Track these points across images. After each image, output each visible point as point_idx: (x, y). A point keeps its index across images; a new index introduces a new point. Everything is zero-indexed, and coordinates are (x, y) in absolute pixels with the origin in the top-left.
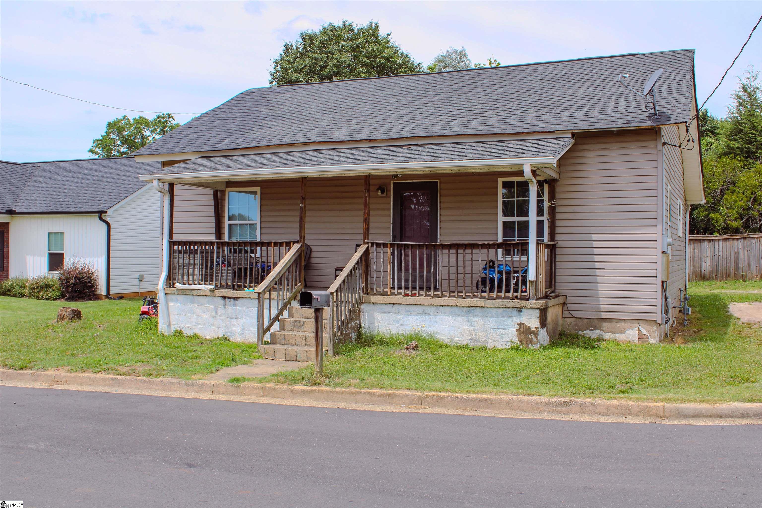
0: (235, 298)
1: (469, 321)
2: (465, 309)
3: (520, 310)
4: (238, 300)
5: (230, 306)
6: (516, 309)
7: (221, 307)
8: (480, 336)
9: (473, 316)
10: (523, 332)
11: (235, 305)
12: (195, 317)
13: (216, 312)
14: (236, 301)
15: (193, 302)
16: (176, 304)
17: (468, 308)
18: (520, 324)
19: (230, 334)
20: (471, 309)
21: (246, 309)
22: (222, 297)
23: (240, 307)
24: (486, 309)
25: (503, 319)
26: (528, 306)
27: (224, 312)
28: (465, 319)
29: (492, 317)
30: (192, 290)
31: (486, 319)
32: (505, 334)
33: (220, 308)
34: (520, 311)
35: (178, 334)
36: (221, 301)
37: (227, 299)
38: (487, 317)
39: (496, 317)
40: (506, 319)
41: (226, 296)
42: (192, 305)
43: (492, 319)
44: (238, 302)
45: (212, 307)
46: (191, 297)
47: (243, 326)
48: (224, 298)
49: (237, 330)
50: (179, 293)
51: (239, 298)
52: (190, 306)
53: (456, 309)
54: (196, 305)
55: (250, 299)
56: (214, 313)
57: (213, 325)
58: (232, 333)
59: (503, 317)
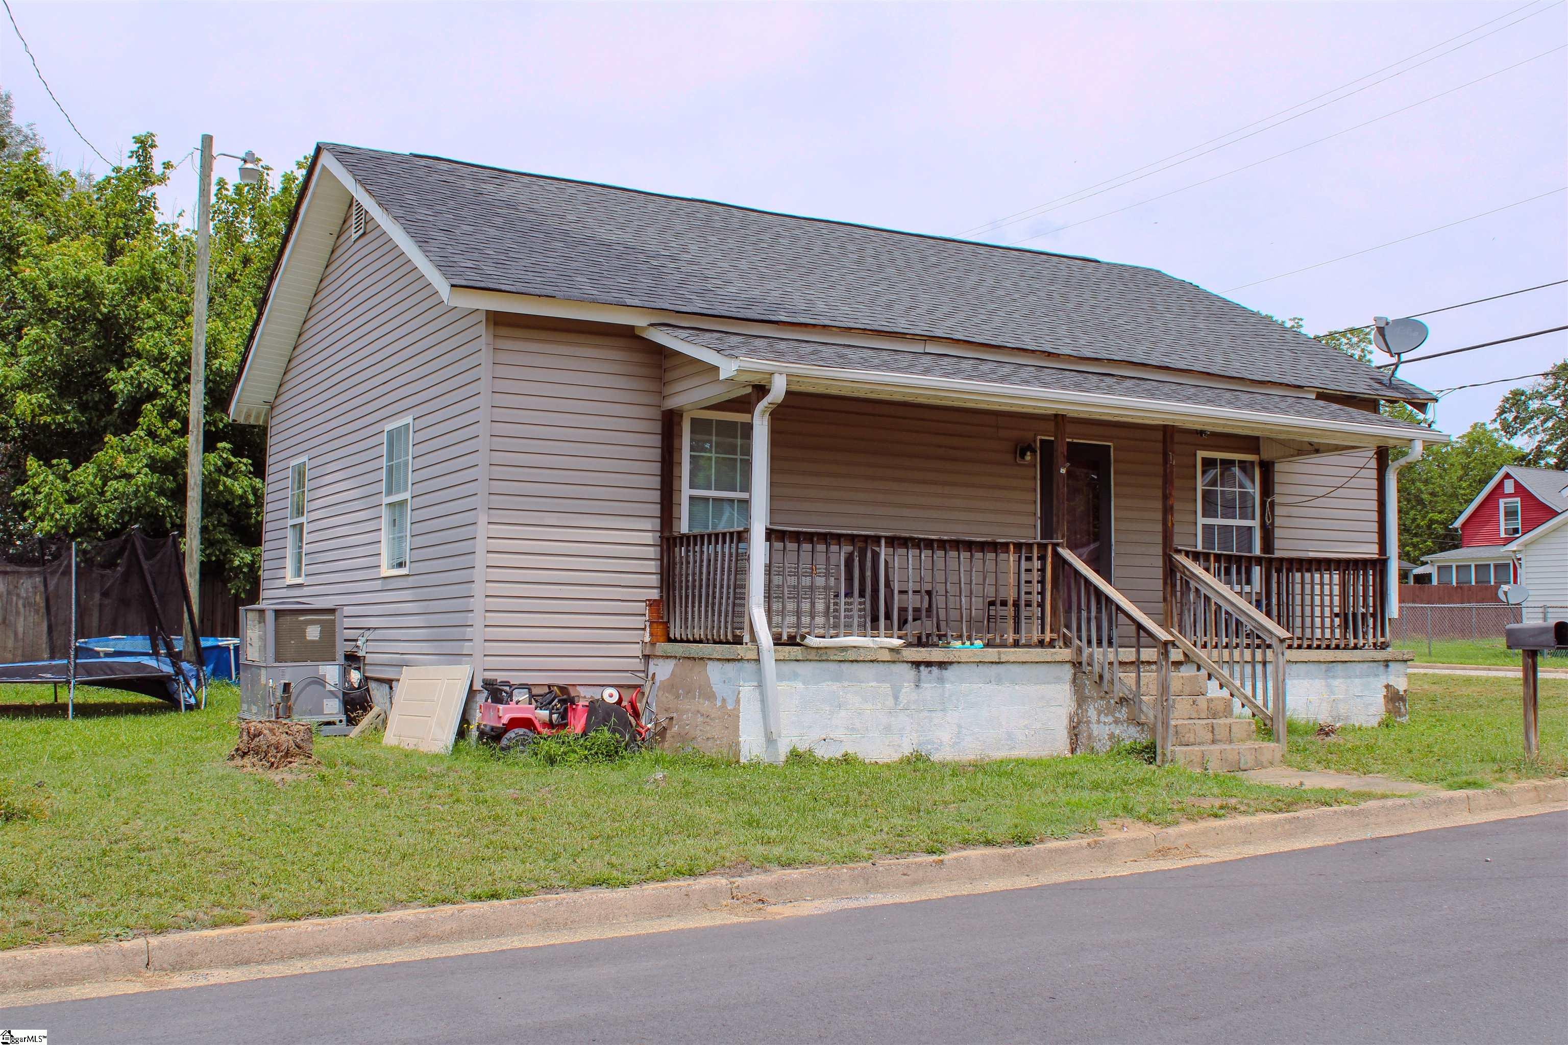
0: (942, 665)
1: (1328, 686)
2: (1323, 666)
3: (1386, 663)
4: (949, 667)
5: (930, 682)
6: (1382, 663)
7: (907, 688)
8: (1343, 709)
9: (1334, 677)
10: (1391, 699)
11: (941, 680)
12: (843, 713)
13: (896, 698)
14: (944, 671)
15: (837, 678)
16: (793, 684)
17: (1326, 665)
18: (1387, 686)
19: (929, 747)
20: (1331, 665)
21: (965, 687)
22: (913, 663)
23: (952, 683)
24: (1348, 665)
25: (1368, 679)
26: (1400, 658)
27: (914, 696)
28: (1323, 682)
29: (1356, 677)
30: (844, 649)
31: (1349, 681)
32: (1371, 704)
33: (903, 691)
34: (1387, 666)
35: (796, 757)
36: (908, 672)
37: (922, 668)
38: (1350, 677)
39: (1361, 677)
40: (1371, 679)
41: (920, 659)
42: (835, 686)
43: (1357, 681)
44: (949, 673)
45: (886, 688)
46: (833, 666)
47: (959, 726)
48: (917, 664)
49: (945, 736)
50: (810, 657)
51: (951, 663)
52: (829, 687)
53: (1311, 667)
54: (846, 684)
55: (975, 666)
56: (890, 702)
57: (888, 729)
58: (934, 743)
59: (1368, 676)
